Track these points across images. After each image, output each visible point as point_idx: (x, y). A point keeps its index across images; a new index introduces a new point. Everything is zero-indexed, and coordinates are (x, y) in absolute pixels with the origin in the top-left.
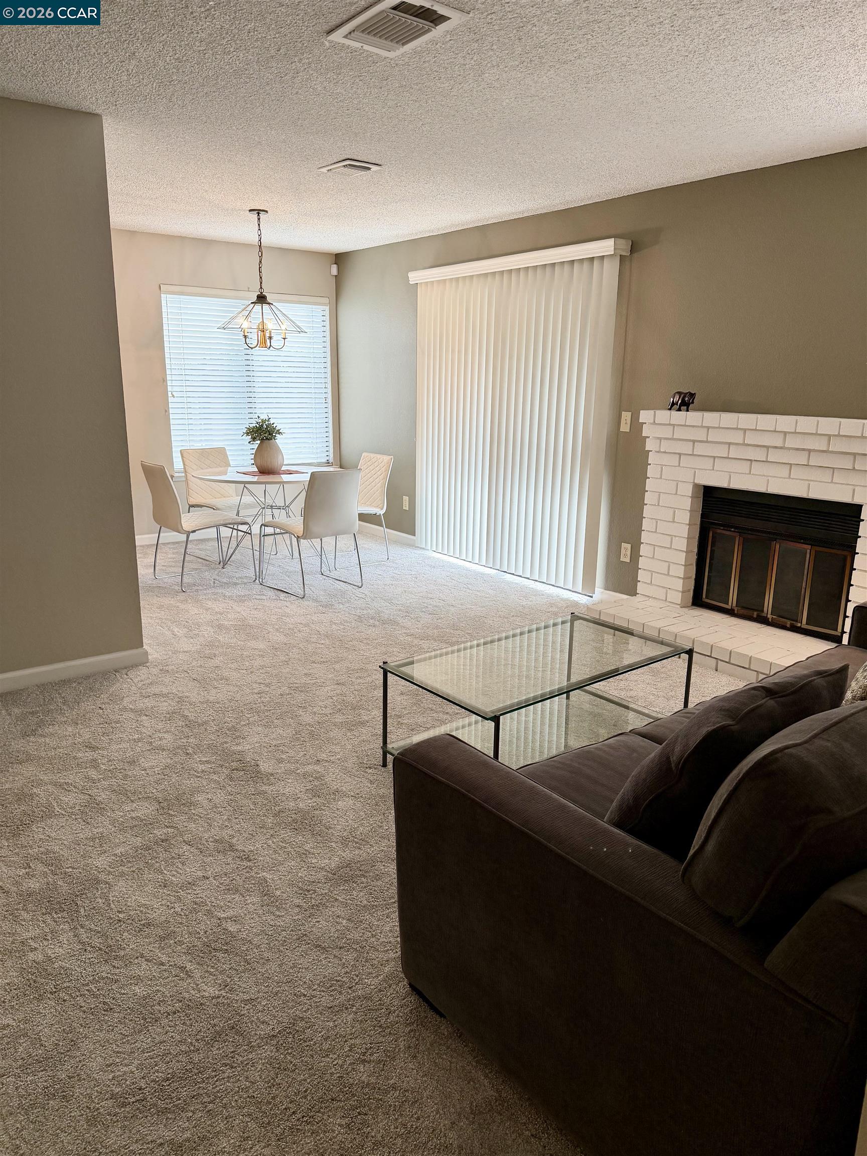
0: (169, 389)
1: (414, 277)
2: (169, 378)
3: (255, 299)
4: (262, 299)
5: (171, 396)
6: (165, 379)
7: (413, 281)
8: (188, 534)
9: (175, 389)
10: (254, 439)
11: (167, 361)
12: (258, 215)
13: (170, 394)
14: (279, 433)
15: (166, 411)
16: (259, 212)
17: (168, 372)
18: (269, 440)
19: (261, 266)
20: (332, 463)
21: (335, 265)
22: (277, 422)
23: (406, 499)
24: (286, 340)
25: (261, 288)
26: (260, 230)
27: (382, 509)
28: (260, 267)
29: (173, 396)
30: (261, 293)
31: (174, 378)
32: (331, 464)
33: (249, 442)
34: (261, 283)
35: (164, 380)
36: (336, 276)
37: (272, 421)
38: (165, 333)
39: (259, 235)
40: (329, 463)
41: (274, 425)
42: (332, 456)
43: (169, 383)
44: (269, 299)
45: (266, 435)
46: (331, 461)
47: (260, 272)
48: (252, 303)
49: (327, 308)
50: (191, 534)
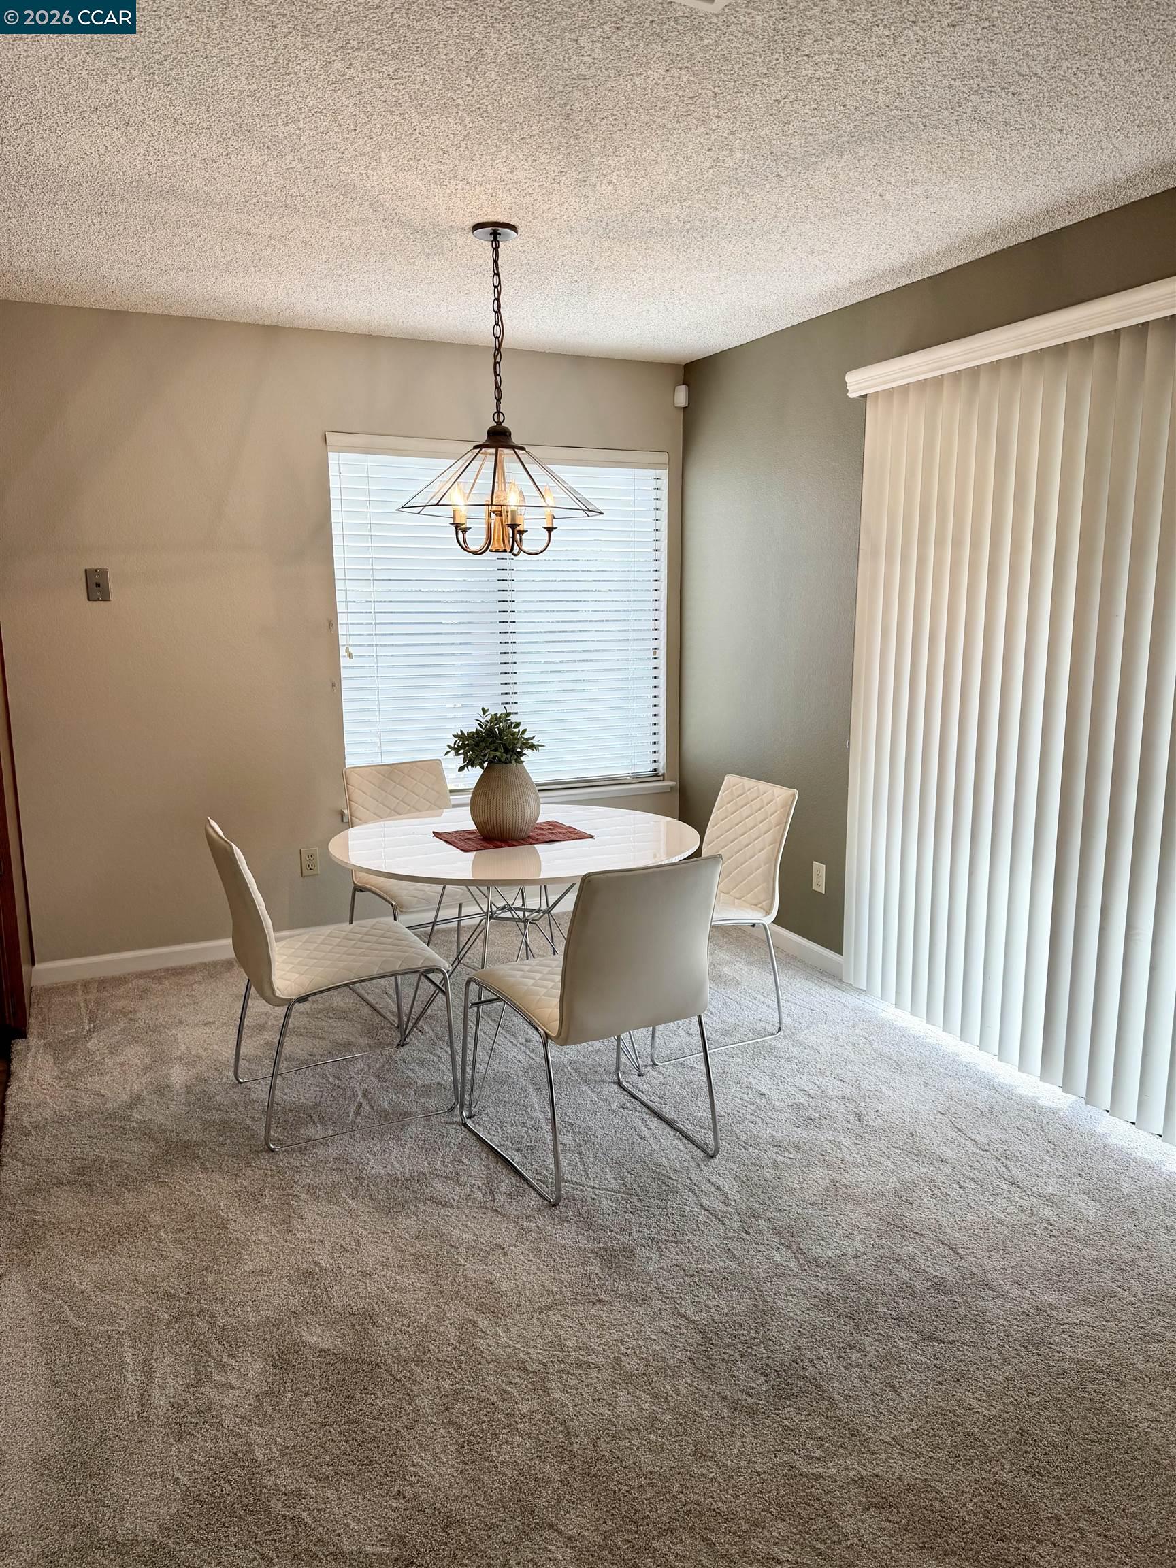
0: (342, 641)
1: (859, 382)
2: (341, 619)
3: (483, 438)
4: (499, 438)
5: (346, 654)
6: (332, 622)
7: (856, 391)
8: (290, 1003)
9: (354, 640)
10: (470, 762)
11: (339, 585)
12: (495, 239)
13: (343, 652)
14: (532, 747)
15: (333, 685)
16: (495, 230)
17: (340, 608)
18: (505, 763)
19: (498, 360)
20: (663, 775)
21: (684, 387)
22: (528, 721)
23: (819, 869)
24: (553, 533)
25: (498, 412)
26: (498, 274)
27: (768, 913)
28: (496, 363)
29: (350, 656)
30: (499, 423)
31: (352, 618)
32: (661, 778)
33: (461, 769)
34: (499, 401)
35: (332, 624)
36: (684, 408)
37: (513, 719)
38: (336, 530)
39: (496, 287)
40: (656, 775)
41: (521, 728)
42: (662, 757)
43: (342, 630)
44: (515, 439)
45: (498, 754)
46: (661, 770)
47: (496, 374)
48: (476, 447)
49: (664, 473)
50: (296, 1005)
